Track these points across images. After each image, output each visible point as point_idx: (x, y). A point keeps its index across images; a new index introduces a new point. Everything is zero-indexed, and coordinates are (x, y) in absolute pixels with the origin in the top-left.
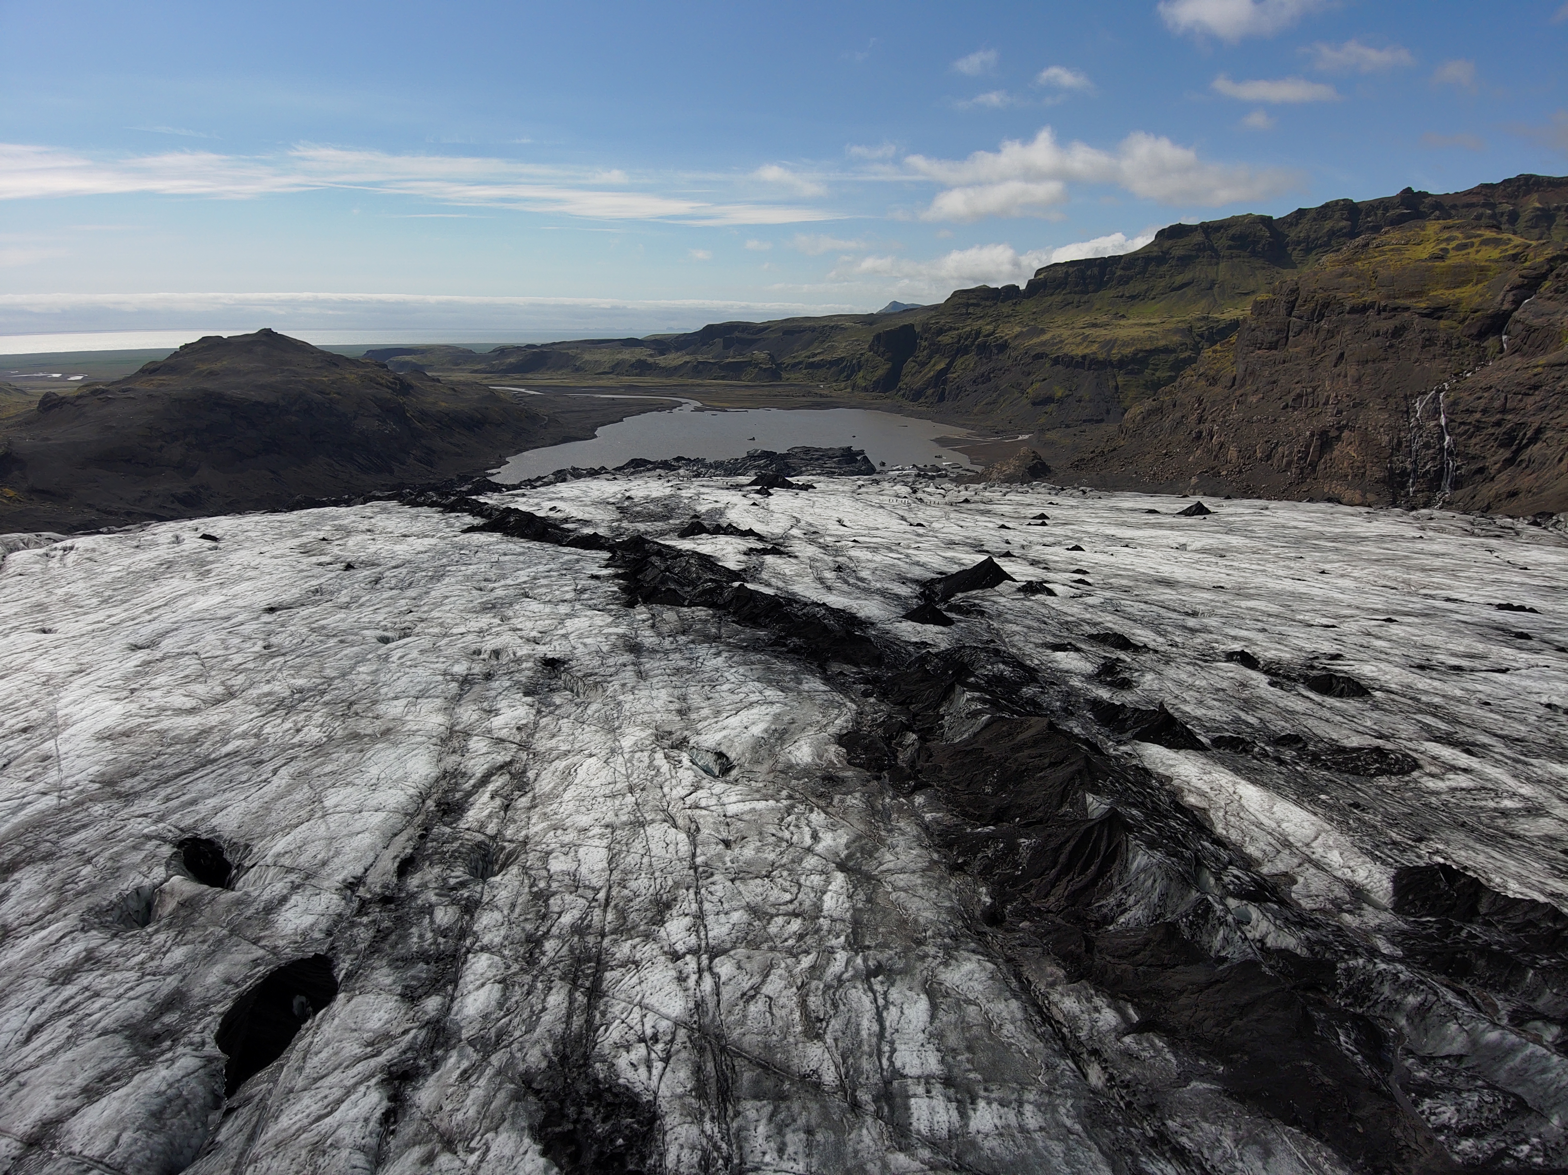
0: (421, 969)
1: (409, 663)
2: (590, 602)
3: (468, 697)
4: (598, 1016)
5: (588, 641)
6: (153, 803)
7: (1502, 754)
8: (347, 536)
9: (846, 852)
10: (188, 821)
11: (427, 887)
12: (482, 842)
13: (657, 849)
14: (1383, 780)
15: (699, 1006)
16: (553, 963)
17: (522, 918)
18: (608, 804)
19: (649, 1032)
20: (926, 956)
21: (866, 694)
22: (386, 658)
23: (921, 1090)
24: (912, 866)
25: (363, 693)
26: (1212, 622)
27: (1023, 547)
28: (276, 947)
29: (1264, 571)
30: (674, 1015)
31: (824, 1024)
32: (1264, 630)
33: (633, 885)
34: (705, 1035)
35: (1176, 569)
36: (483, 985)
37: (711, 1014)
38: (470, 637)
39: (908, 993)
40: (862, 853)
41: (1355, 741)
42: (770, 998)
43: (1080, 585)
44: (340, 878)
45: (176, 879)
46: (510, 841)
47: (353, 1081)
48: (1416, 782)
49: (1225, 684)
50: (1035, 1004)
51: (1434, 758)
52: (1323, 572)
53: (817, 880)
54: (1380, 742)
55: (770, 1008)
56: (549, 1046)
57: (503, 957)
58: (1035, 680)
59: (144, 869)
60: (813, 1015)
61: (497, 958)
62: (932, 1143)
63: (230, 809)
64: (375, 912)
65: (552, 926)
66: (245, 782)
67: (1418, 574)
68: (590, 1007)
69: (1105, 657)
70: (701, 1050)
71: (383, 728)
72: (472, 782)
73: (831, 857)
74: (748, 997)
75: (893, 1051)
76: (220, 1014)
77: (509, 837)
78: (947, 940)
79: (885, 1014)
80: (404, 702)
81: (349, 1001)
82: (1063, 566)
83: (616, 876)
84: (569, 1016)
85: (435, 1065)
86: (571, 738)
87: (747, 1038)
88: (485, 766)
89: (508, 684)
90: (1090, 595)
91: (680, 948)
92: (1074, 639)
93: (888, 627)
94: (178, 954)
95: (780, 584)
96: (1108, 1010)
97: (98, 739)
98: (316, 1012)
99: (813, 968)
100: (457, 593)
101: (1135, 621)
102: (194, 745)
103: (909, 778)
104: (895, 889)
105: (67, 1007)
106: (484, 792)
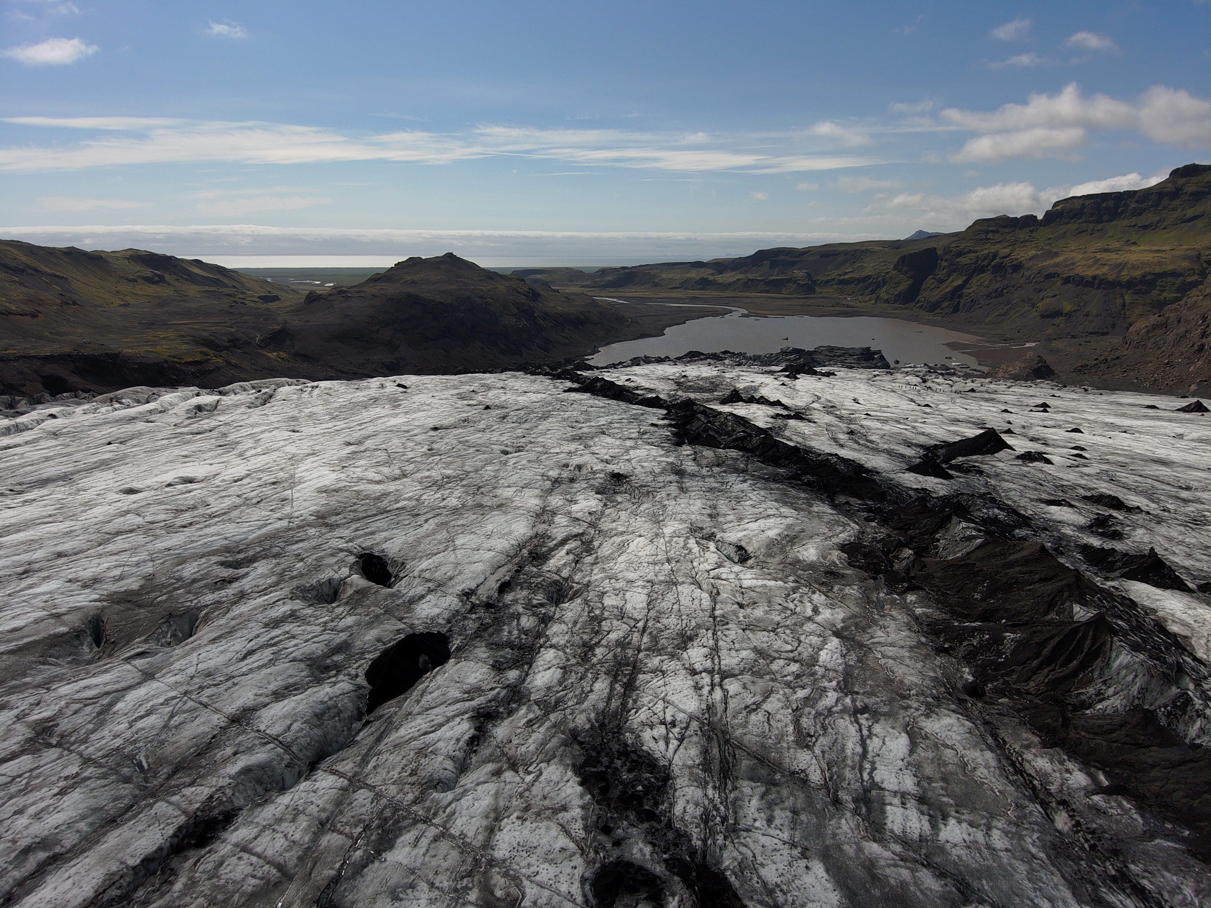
0: (507, 652)
1: (520, 467)
2: (649, 441)
3: (557, 491)
4: (631, 702)
5: (645, 464)
6: (347, 531)
8: (488, 390)
9: (842, 624)
10: (367, 544)
11: (517, 602)
12: (558, 581)
13: (685, 601)
15: (710, 708)
16: (600, 662)
17: (581, 631)
18: (651, 568)
19: (669, 718)
20: (909, 707)
21: (868, 520)
22: (504, 463)
23: (897, 801)
24: (901, 643)
25: (487, 482)
26: (1204, 496)
27: (1024, 427)
28: (412, 624)
30: (690, 711)
31: (814, 739)
33: (665, 621)
34: (713, 729)
35: (1172, 453)
36: (549, 668)
37: (719, 716)
38: (562, 455)
39: (891, 730)
40: (856, 627)
42: (769, 713)
43: (1077, 459)
44: (460, 588)
45: (355, 577)
46: (578, 583)
47: (452, 714)
50: (1008, 758)
53: (814, 640)
55: (768, 719)
56: (593, 715)
57: (565, 652)
58: (1028, 525)
59: (336, 568)
60: (804, 731)
61: (560, 653)
62: (904, 841)
63: (395, 540)
64: (481, 613)
65: (602, 639)
66: (406, 525)
68: (625, 696)
69: (1098, 514)
70: (709, 739)
71: (498, 503)
72: (554, 542)
73: (829, 626)
74: (750, 709)
75: (874, 769)
76: (371, 660)
77: (576, 581)
78: (929, 700)
79: (868, 741)
80: (512, 489)
81: (456, 664)
82: (1061, 444)
83: (653, 614)
84: (609, 698)
85: (510, 713)
86: (627, 524)
87: (748, 737)
88: (564, 534)
89: (585, 486)
90: (1086, 466)
91: (699, 667)
92: (1068, 498)
93: (892, 476)
94: (349, 620)
95: (800, 440)
96: (1079, 773)
97: (318, 492)
98: (433, 668)
99: (807, 698)
100: (556, 428)
101: (1129, 489)
102: (377, 501)
103: (903, 580)
104: (884, 657)
105: (272, 642)
106: (562, 550)
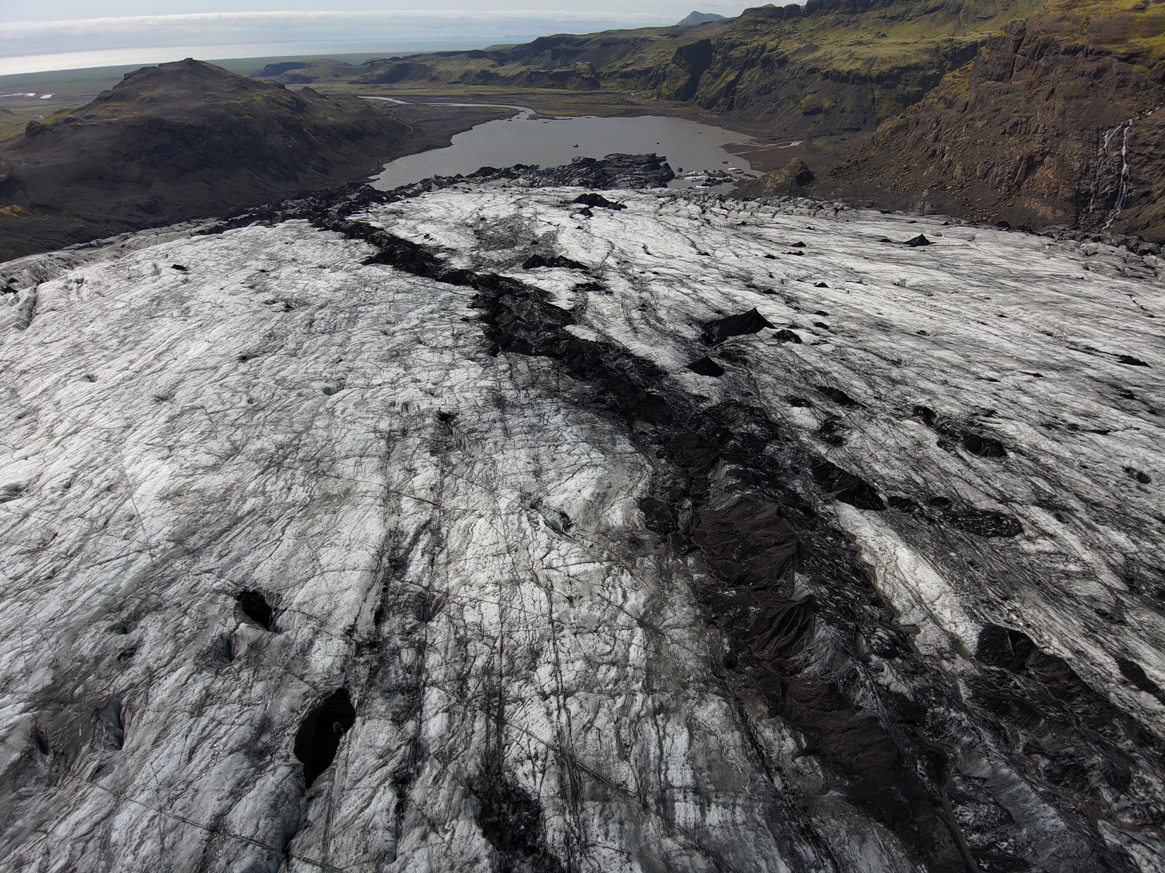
0: (399, 699)
1: (349, 418)
2: (465, 350)
3: (395, 455)
4: (504, 738)
5: (468, 395)
6: (212, 560)
7: (1081, 519)
8: (279, 267)
9: (644, 610)
10: (238, 578)
11: (394, 633)
12: (421, 593)
13: (529, 607)
14: (995, 541)
15: (560, 734)
16: (474, 697)
17: (453, 659)
18: (496, 563)
19: (533, 752)
21: (659, 456)
22: (331, 412)
23: (681, 797)
24: (684, 622)
25: (323, 451)
26: (909, 373)
27: (782, 281)
28: (314, 683)
29: (958, 313)
30: (546, 740)
31: (629, 749)
32: (945, 383)
33: (516, 636)
34: (563, 755)
35: (894, 311)
36: (437, 713)
37: (566, 740)
38: (386, 390)
39: (677, 727)
40: (653, 611)
41: (984, 504)
42: (599, 730)
43: (820, 329)
44: (341, 626)
45: (243, 625)
46: (438, 591)
47: (376, 783)
48: (1017, 544)
49: (907, 443)
50: (749, 734)
51: (1034, 523)
52: (1001, 316)
53: (625, 633)
54: (1001, 506)
55: (599, 736)
56: (479, 760)
57: (445, 690)
58: (776, 437)
59: (222, 620)
60: (623, 742)
61: (442, 692)
62: (685, 831)
63: (262, 565)
64: (367, 655)
65: (471, 667)
66: (265, 541)
67: (1072, 320)
68: (499, 731)
69: (827, 413)
70: (562, 765)
71: (344, 488)
72: (408, 541)
73: (634, 614)
74: (587, 728)
75: (667, 769)
76: (294, 734)
77: (436, 588)
78: (702, 685)
79: (663, 742)
80: (351, 461)
81: (364, 724)
82: (809, 305)
83: (506, 628)
84: (488, 737)
85: (419, 771)
86: (466, 498)
87: (587, 758)
88: (415, 526)
89: (418, 441)
90: (826, 342)
91: (547, 690)
92: (809, 392)
93: (677, 377)
94: (259, 688)
95: (600, 327)
96: (790, 739)
97: (161, 499)
98: (346, 731)
99: (623, 706)
100: (369, 339)
101: (854, 370)
102: (224, 503)
103: (685, 543)
104: (673, 642)
105: (205, 733)
106: (417, 550)
